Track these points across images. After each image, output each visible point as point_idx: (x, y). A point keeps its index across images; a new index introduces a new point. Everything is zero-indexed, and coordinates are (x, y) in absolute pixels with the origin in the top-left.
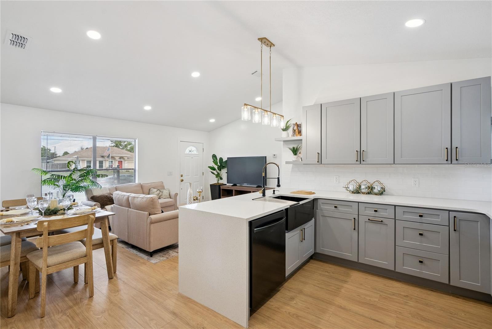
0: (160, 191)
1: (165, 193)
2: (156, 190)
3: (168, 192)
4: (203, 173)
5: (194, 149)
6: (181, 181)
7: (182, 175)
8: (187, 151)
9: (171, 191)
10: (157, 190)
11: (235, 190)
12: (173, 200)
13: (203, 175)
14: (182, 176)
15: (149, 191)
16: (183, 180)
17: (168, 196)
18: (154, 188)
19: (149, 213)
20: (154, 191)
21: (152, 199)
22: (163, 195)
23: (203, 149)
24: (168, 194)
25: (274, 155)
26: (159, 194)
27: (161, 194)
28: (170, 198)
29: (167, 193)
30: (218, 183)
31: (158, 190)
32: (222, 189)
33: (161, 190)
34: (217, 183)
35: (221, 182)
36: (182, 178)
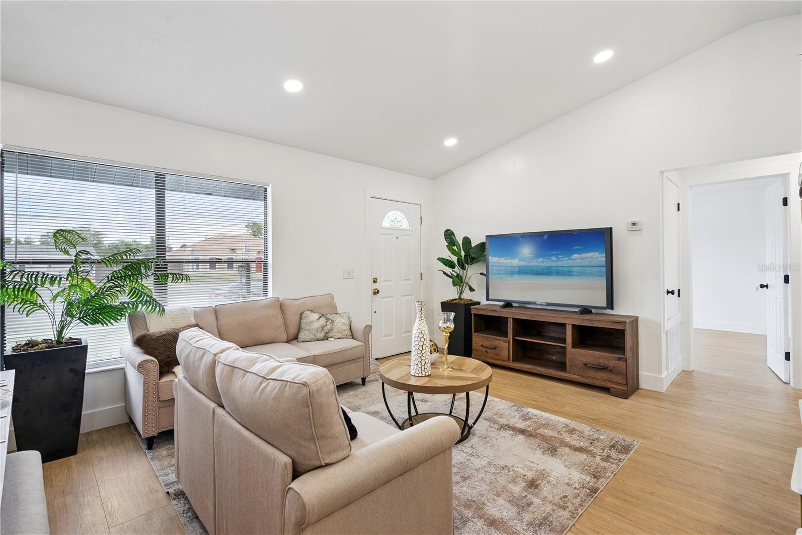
0: (327, 319)
1: (340, 323)
2: (316, 316)
3: (346, 321)
4: (421, 273)
5: (400, 215)
6: (375, 293)
7: (376, 278)
8: (386, 224)
9: (353, 319)
10: (320, 317)
11: (514, 319)
12: (359, 343)
13: (421, 279)
14: (375, 282)
15: (301, 318)
16: (378, 292)
17: (346, 333)
18: (312, 311)
19: (294, 463)
20: (311, 319)
21: (305, 391)
22: (335, 330)
23: (421, 218)
24: (347, 327)
25: (634, 224)
26: (325, 328)
27: (329, 326)
28: (353, 338)
29: (344, 323)
30: (460, 298)
31: (323, 315)
32: (474, 314)
33: (328, 316)
34: (457, 297)
35: (467, 295)
36: (376, 286)
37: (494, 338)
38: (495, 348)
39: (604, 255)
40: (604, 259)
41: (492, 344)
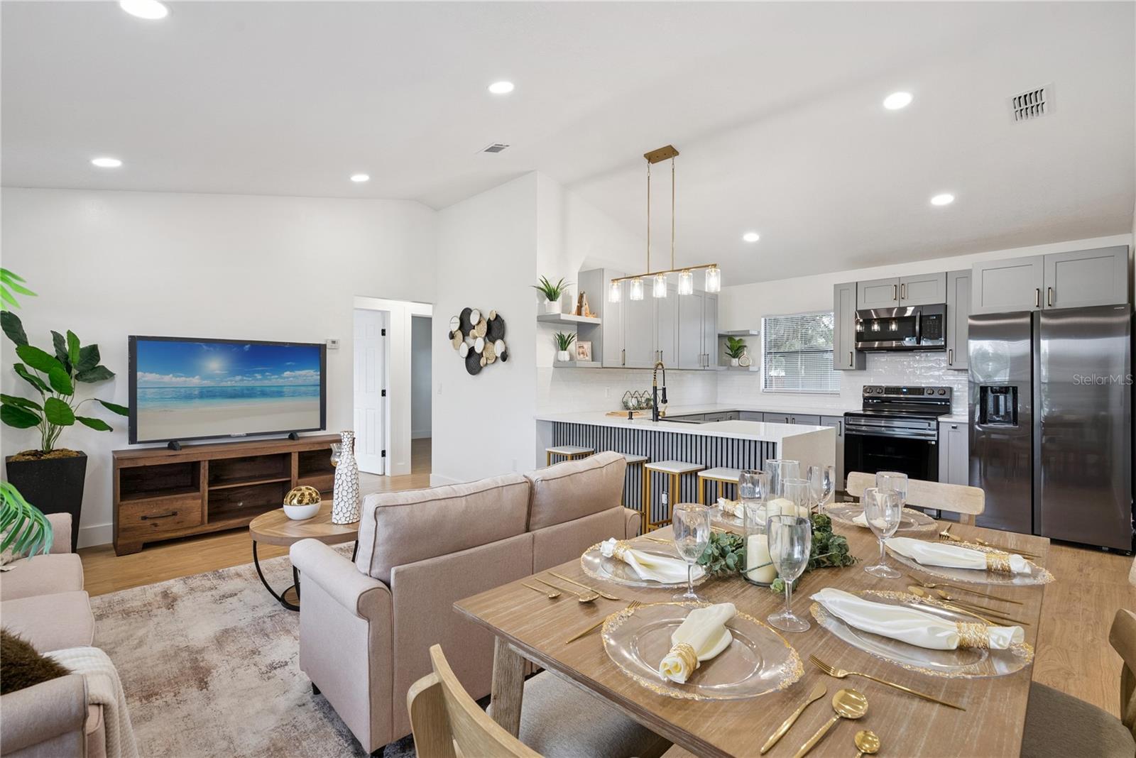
25: (333, 342)
30: (50, 451)
37: (175, 498)
38: (174, 514)
39: (319, 373)
40: (319, 377)
41: (168, 509)
